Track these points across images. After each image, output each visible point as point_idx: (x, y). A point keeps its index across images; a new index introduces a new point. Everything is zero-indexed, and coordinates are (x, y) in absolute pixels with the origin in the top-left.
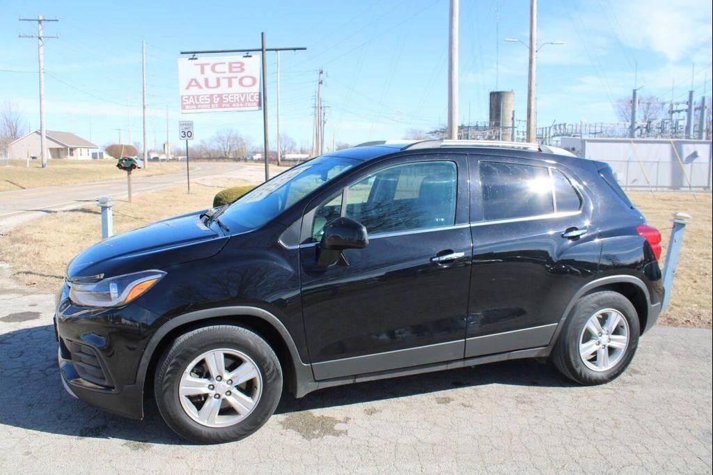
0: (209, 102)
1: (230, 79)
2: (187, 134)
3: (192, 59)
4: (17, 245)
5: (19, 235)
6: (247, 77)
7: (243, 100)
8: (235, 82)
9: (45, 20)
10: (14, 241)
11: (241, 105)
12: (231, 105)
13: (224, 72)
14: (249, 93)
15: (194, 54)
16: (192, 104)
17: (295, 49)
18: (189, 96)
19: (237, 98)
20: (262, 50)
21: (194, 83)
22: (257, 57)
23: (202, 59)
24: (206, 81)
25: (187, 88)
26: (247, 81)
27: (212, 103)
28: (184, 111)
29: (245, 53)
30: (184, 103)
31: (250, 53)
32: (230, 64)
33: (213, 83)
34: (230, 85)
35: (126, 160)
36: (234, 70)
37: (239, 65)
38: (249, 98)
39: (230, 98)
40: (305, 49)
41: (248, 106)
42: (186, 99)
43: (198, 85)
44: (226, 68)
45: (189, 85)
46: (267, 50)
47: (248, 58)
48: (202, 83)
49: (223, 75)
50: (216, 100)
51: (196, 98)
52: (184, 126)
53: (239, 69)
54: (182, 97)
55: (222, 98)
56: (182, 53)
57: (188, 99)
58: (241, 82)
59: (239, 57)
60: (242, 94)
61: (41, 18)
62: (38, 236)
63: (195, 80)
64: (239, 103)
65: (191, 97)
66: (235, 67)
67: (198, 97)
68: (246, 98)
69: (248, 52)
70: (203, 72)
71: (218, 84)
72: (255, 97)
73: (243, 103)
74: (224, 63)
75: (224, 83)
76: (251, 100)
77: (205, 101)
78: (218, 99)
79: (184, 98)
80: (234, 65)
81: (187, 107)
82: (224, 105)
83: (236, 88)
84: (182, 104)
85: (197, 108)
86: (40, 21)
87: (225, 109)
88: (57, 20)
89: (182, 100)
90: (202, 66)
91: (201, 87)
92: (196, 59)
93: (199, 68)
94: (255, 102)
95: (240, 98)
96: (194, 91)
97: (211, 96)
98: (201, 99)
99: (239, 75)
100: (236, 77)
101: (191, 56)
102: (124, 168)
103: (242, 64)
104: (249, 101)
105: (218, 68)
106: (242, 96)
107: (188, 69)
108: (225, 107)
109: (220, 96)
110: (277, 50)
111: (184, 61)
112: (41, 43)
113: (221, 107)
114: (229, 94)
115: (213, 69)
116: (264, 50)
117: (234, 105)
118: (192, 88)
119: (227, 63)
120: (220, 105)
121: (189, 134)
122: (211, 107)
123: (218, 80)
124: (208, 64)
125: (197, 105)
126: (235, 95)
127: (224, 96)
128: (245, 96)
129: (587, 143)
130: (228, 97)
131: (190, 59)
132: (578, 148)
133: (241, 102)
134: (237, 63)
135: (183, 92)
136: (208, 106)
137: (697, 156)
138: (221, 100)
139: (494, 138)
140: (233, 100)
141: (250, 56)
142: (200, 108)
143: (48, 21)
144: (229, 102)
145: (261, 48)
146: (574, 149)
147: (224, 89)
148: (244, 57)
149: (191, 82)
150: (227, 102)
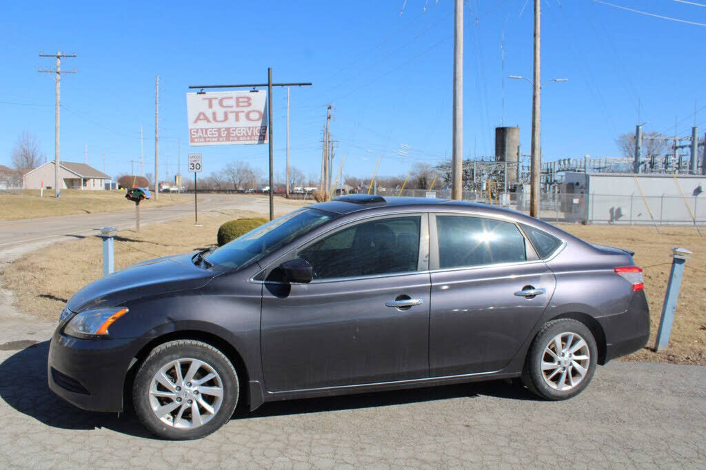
0: (215, 136)
1: (237, 114)
2: (196, 167)
3: (200, 93)
4: (22, 273)
5: (25, 264)
6: (254, 111)
7: (250, 134)
8: (242, 116)
9: (63, 56)
10: (20, 269)
11: (248, 138)
12: (238, 138)
13: (232, 107)
14: (255, 127)
15: (201, 89)
16: (200, 137)
17: (300, 85)
18: (198, 130)
19: (244, 132)
20: (268, 85)
21: (202, 117)
22: (263, 93)
23: (210, 94)
24: (214, 114)
25: (196, 122)
26: (255, 116)
27: (220, 135)
28: (193, 144)
29: (251, 88)
30: (193, 137)
31: (257, 88)
32: (237, 99)
33: (220, 117)
34: (237, 119)
35: (134, 191)
36: (241, 104)
37: (246, 100)
38: (255, 132)
39: (237, 132)
40: (310, 84)
42: (194, 132)
43: (206, 119)
44: (233, 102)
45: (198, 119)
46: (273, 85)
47: (255, 93)
48: (211, 118)
49: (230, 109)
50: (224, 134)
51: (204, 131)
52: (193, 159)
53: (246, 104)
54: (191, 130)
56: (190, 88)
57: (197, 132)
58: (248, 117)
59: (246, 92)
60: (249, 128)
61: (59, 54)
62: (44, 265)
63: (204, 114)
64: (247, 137)
65: (200, 130)
66: (242, 102)
67: (206, 130)
68: (253, 132)
69: (254, 87)
70: (211, 106)
71: (226, 118)
72: (261, 131)
73: (250, 137)
75: (232, 117)
77: (213, 134)
78: (226, 132)
80: (241, 100)
81: (196, 140)
82: (231, 139)
83: (243, 122)
84: (191, 137)
85: (205, 141)
86: (58, 57)
87: (233, 143)
88: (75, 56)
89: (191, 133)
90: (210, 100)
91: (209, 121)
92: (204, 93)
93: (207, 102)
95: (247, 132)
96: (202, 124)
97: (219, 130)
98: (208, 133)
99: (246, 110)
100: (243, 112)
101: (199, 90)
102: (133, 199)
103: (249, 99)
104: (256, 135)
105: (225, 103)
107: (195, 102)
108: (233, 140)
109: (228, 129)
110: (283, 85)
111: (192, 96)
112: (58, 77)
113: (229, 140)
114: (236, 128)
115: (221, 103)
116: (271, 84)
117: (241, 139)
118: (199, 122)
119: (234, 98)
120: (228, 138)
121: (198, 166)
122: (218, 140)
123: (226, 114)
124: (216, 98)
125: (205, 138)
126: (242, 129)
127: (231, 130)
128: (253, 130)
129: (591, 178)
130: (235, 130)
131: (198, 93)
132: (582, 183)
133: (248, 136)
134: (244, 97)
135: (191, 126)
136: (216, 140)
137: (701, 192)
138: (229, 133)
139: (499, 173)
140: (240, 133)
141: (257, 91)
142: (209, 141)
143: (67, 56)
144: (236, 136)
145: (267, 83)
146: (578, 184)
147: (231, 122)
148: (251, 91)
149: (200, 115)
150: (234, 135)
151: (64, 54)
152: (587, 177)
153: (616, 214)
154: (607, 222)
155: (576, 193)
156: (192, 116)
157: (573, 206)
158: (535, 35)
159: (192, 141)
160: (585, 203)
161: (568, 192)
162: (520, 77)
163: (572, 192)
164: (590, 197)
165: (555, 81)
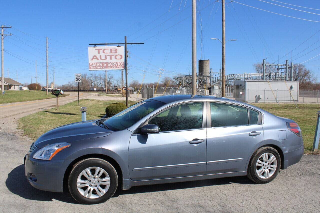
0: (101, 66)
1: (111, 56)
3: (94, 47)
6: (118, 55)
7: (116, 65)
8: (113, 57)
11: (116, 67)
12: (111, 67)
13: (109, 53)
14: (119, 62)
15: (95, 45)
16: (94, 66)
17: (139, 44)
18: (93, 63)
19: (114, 64)
21: (95, 58)
22: (123, 47)
23: (99, 47)
24: (101, 56)
25: (92, 60)
26: (119, 57)
27: (103, 66)
28: (91, 70)
29: (117, 45)
30: (91, 66)
31: (120, 45)
32: (111, 50)
33: (103, 57)
34: (111, 59)
35: (56, 91)
36: (112, 52)
37: (115, 50)
38: (119, 64)
39: (111, 64)
40: (144, 43)
41: (119, 68)
42: (91, 64)
43: (97, 58)
44: (109, 51)
46: (127, 44)
48: (99, 58)
49: (108, 54)
50: (105, 65)
52: (77, 76)
53: (115, 52)
54: (90, 63)
55: (107, 64)
56: (90, 44)
57: (92, 64)
58: (116, 58)
59: (115, 47)
60: (116, 62)
63: (96, 56)
65: (94, 64)
66: (113, 51)
67: (97, 63)
68: (118, 64)
69: (119, 45)
70: (99, 53)
71: (106, 58)
72: (122, 64)
73: (117, 66)
74: (108, 49)
75: (108, 57)
76: (120, 65)
78: (105, 64)
79: (90, 64)
80: (112, 50)
81: (92, 68)
83: (114, 60)
84: (90, 66)
85: (96, 68)
86: (2, 28)
88: (11, 28)
89: (90, 65)
90: (99, 50)
91: (98, 59)
92: (96, 47)
93: (97, 51)
94: (122, 66)
95: (115, 64)
97: (103, 63)
98: (98, 65)
99: (115, 54)
100: (114, 55)
101: (94, 46)
102: (55, 95)
103: (116, 50)
104: (119, 66)
105: (106, 51)
106: (116, 64)
107: (92, 51)
108: (109, 68)
109: (106, 63)
110: (131, 44)
111: (91, 49)
112: (3, 37)
114: (110, 62)
115: (103, 52)
116: (126, 44)
117: (113, 67)
118: (93, 60)
119: (110, 49)
120: (106, 67)
121: (79, 79)
122: (102, 68)
123: (106, 56)
124: (102, 49)
125: (96, 67)
126: (113, 63)
127: (108, 63)
128: (118, 63)
129: (247, 83)
130: (110, 64)
131: (93, 47)
132: (243, 85)
133: (115, 66)
134: (114, 49)
135: (90, 61)
136: (101, 67)
137: (293, 88)
138: (107, 65)
139: (204, 80)
140: (112, 65)
141: (120, 46)
142: (98, 68)
143: (7, 28)
144: (110, 66)
145: (124, 43)
146: (241, 85)
147: (108, 60)
148: (117, 46)
149: (94, 57)
150: (109, 66)
151: (5, 27)
152: (245, 82)
153: (258, 98)
154: (254, 102)
155: (241, 89)
156: (90, 57)
157: (239, 95)
158: (223, 21)
159: (90, 68)
160: (244, 93)
161: (236, 89)
162: (216, 39)
163: (239, 89)
164: (247, 91)
165: (231, 40)
